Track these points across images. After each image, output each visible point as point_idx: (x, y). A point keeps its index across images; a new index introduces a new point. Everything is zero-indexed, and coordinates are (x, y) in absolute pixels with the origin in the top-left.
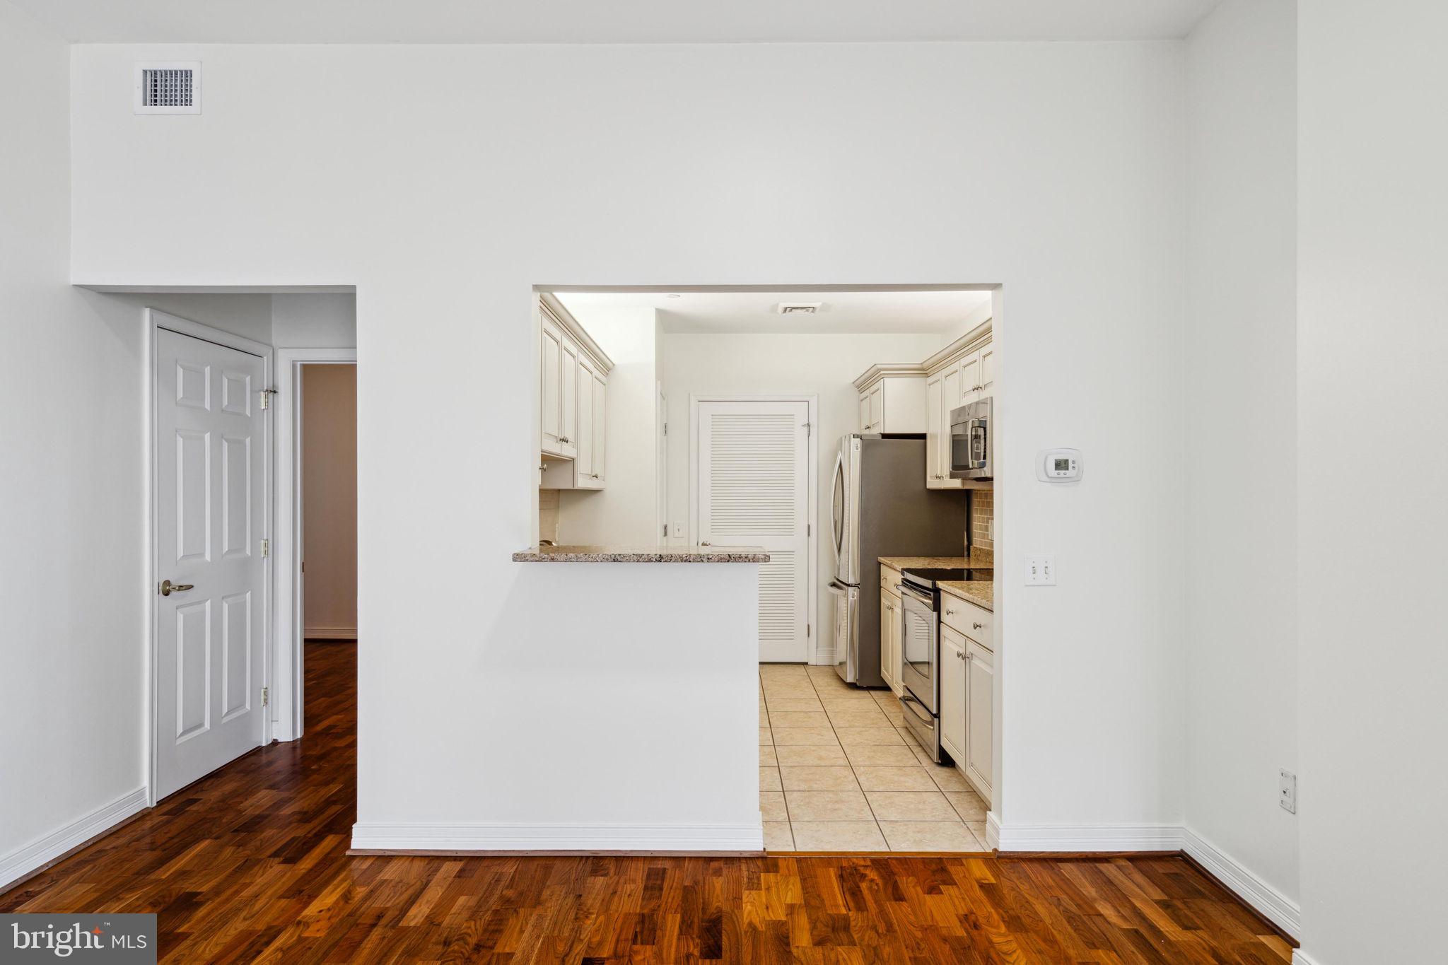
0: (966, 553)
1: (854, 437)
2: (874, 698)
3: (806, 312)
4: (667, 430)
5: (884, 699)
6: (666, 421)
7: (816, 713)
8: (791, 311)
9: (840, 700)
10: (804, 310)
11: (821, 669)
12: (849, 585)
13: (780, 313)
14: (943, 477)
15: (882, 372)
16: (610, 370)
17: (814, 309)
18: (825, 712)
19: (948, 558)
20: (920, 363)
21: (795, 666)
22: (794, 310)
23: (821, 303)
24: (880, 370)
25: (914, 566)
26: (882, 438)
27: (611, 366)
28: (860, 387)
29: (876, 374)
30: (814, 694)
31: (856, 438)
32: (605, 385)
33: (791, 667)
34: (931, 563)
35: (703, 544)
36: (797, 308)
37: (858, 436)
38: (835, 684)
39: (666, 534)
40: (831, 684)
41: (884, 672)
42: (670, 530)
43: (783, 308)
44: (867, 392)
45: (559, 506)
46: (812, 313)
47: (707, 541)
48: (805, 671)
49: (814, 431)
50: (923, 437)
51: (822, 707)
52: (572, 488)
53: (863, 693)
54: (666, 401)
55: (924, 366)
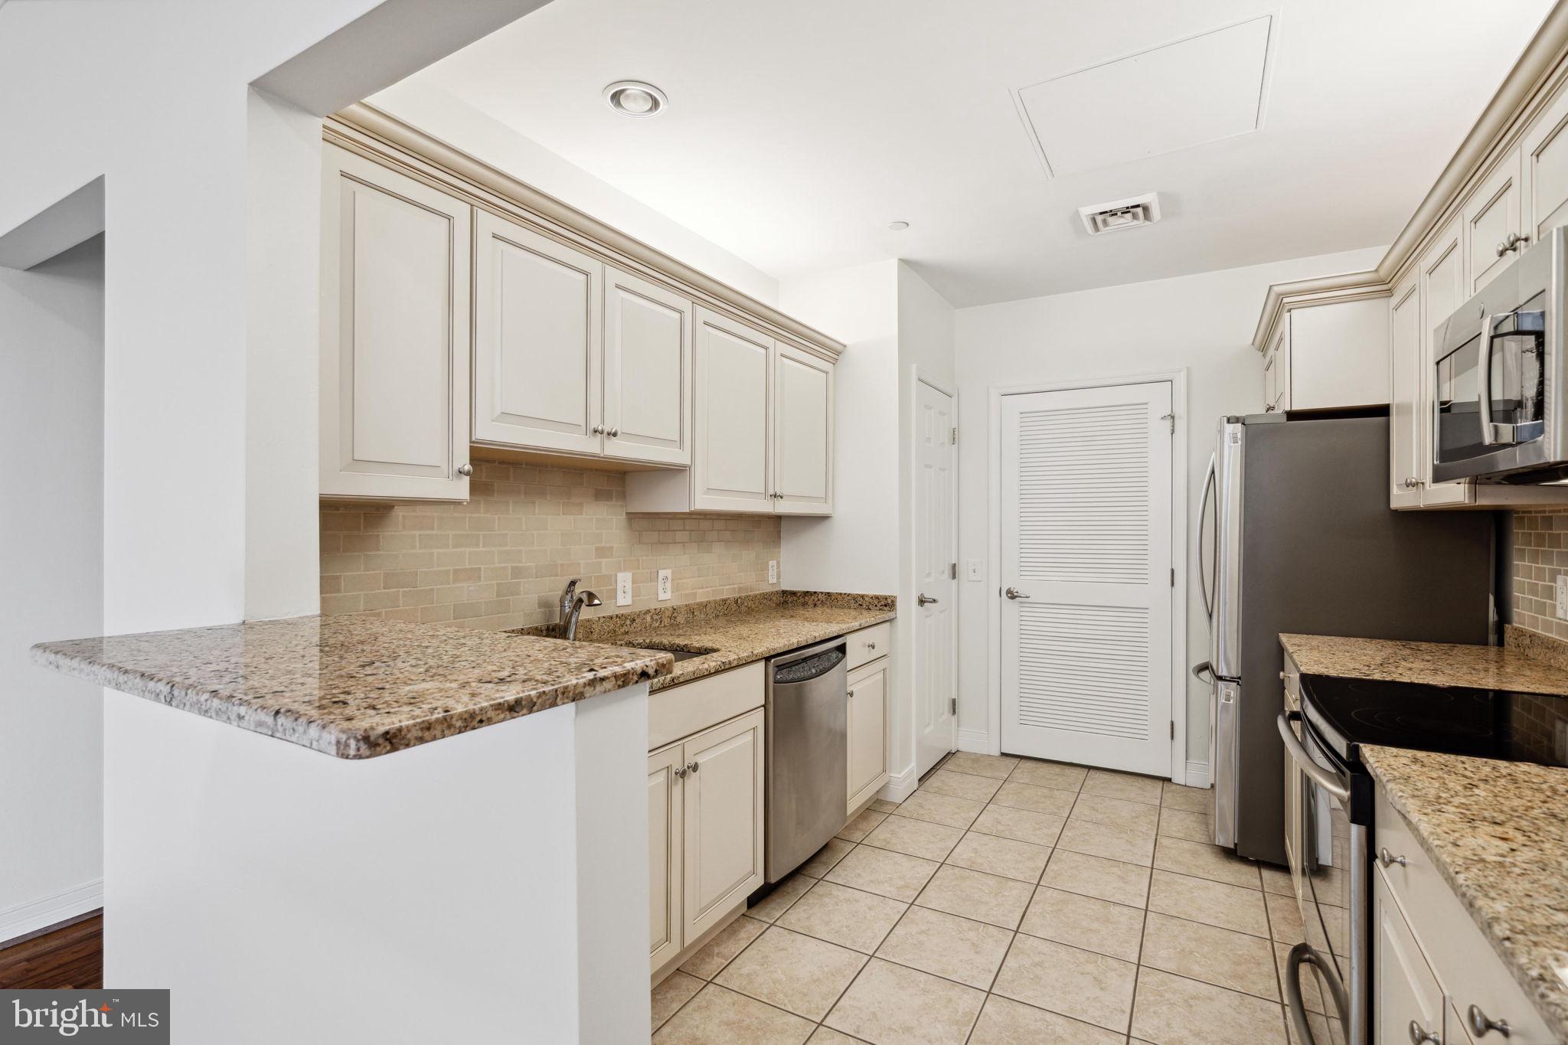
0: (1492, 638)
1: (1228, 422)
2: (1266, 890)
3: (1135, 222)
4: (956, 437)
5: (1285, 901)
6: (954, 425)
7: (1125, 910)
8: (1105, 222)
9: (1192, 882)
10: (1128, 216)
11: (1192, 794)
12: (1220, 678)
13: (1091, 233)
14: (1423, 483)
15: (1285, 300)
16: (838, 353)
17: (1146, 209)
18: (1146, 910)
19: (1446, 646)
20: (1373, 269)
21: (1148, 781)
22: (1110, 220)
23: (1155, 193)
24: (1281, 296)
25: (1340, 668)
26: (1288, 420)
27: (839, 347)
28: (1263, 348)
29: (1278, 308)
30: (1148, 856)
31: (1233, 423)
32: (827, 373)
33: (1140, 782)
34: (1391, 661)
35: (1009, 592)
36: (1113, 213)
37: (1237, 420)
38: (1199, 836)
39: (954, 577)
40: (1191, 836)
41: (1287, 841)
42: (962, 570)
43: (1089, 219)
44: (1271, 352)
45: (779, 537)
46: (1147, 223)
47: (1014, 588)
48: (1160, 795)
49: (1180, 425)
50: (1383, 411)
51: (1146, 895)
52: (688, 511)
53: (1247, 874)
54: (955, 399)
55: (1383, 273)
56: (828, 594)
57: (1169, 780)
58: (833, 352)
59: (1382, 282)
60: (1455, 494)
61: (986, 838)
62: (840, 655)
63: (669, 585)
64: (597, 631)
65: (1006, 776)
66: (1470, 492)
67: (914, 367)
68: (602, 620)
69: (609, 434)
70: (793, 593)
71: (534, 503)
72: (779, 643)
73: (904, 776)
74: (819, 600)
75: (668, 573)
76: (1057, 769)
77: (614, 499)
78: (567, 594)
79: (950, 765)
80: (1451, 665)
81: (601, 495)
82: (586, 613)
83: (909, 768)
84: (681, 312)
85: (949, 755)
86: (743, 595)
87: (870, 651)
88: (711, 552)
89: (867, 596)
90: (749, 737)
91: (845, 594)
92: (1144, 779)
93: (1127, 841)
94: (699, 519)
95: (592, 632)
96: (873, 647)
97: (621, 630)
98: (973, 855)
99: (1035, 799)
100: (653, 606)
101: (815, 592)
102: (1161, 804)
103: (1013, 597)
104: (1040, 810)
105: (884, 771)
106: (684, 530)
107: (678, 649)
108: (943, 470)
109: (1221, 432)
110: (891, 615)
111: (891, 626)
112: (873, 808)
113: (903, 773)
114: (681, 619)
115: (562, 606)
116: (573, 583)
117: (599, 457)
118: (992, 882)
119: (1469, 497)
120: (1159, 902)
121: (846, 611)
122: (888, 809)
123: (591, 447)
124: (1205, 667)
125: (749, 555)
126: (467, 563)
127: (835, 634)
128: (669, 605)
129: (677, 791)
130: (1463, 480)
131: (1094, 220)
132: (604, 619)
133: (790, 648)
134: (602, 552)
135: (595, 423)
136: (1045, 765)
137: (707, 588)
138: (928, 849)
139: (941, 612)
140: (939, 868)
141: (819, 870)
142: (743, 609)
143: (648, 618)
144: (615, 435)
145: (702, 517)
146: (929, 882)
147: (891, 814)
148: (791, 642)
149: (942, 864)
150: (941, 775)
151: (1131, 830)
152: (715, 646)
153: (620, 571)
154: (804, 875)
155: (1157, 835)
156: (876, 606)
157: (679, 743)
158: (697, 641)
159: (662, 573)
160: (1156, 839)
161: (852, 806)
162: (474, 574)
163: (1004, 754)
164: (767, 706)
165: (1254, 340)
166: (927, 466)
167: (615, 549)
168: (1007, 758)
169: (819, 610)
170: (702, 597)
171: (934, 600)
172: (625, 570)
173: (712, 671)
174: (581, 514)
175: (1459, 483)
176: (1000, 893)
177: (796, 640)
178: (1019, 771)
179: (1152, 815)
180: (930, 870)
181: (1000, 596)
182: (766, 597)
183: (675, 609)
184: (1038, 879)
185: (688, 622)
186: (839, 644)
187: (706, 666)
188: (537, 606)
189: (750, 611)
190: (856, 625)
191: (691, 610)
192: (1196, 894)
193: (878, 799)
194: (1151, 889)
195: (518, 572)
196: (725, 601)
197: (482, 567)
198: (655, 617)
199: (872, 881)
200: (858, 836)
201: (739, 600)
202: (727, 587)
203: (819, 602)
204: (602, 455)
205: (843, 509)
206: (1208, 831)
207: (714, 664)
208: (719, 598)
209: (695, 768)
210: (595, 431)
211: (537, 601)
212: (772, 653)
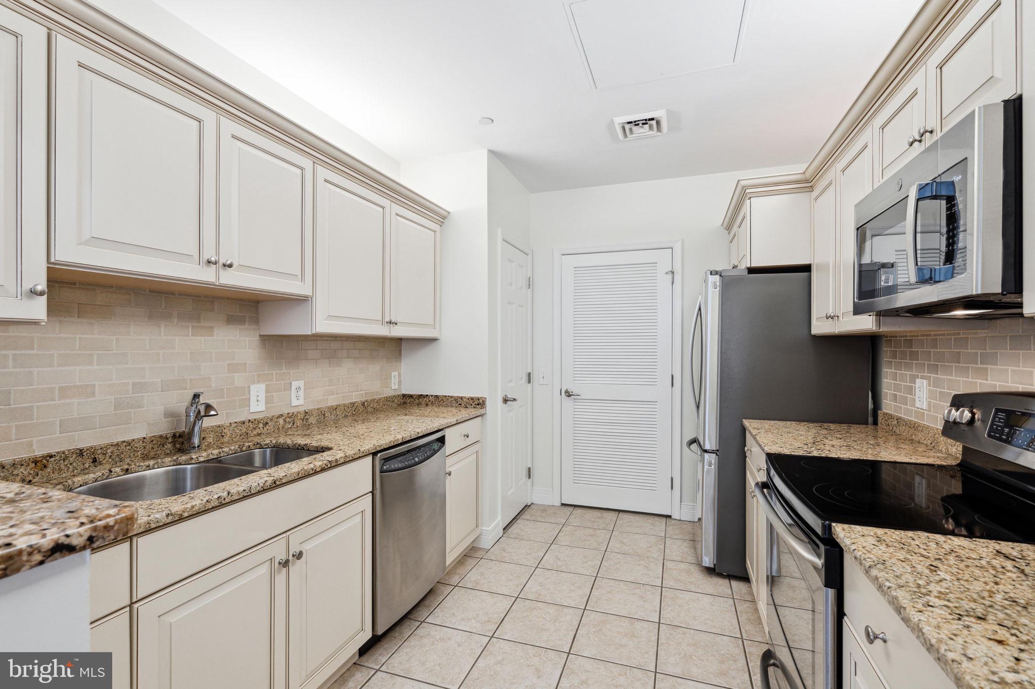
0: (870, 420)
1: (711, 274)
2: (735, 598)
3: (651, 132)
4: (531, 283)
5: (748, 604)
6: (530, 275)
7: (645, 624)
8: (631, 129)
9: (688, 596)
10: (646, 126)
11: (684, 526)
12: (706, 451)
13: (622, 139)
14: (838, 317)
15: (748, 191)
16: (444, 218)
17: (658, 123)
18: (659, 623)
19: (844, 426)
20: (802, 172)
21: (657, 519)
22: (635, 129)
23: (665, 110)
24: (745, 188)
25: (790, 447)
26: (748, 274)
27: (445, 214)
28: (729, 228)
29: (742, 196)
30: (659, 578)
31: (714, 275)
32: (435, 232)
33: (652, 519)
34: (819, 440)
35: (567, 392)
36: (636, 123)
37: (716, 273)
38: (691, 559)
39: (529, 382)
40: (686, 558)
41: (748, 562)
42: (534, 377)
43: (621, 127)
44: (735, 228)
45: (400, 355)
46: (659, 134)
47: (570, 389)
48: (664, 528)
49: (678, 278)
50: (807, 268)
51: (659, 610)
52: (310, 334)
53: (721, 585)
54: (530, 257)
55: (808, 175)
56: (437, 396)
57: (670, 517)
58: (440, 217)
59: (807, 181)
60: (866, 323)
61: (550, 573)
62: (440, 444)
63: (301, 393)
64: (229, 434)
65: (565, 521)
66: (876, 322)
67: (499, 231)
68: (233, 425)
69: (224, 265)
70: (411, 396)
71: (159, 327)
72: (385, 440)
73: (492, 528)
74: (429, 401)
75: (301, 383)
76: (597, 513)
77: (247, 323)
78: (192, 406)
79: (526, 515)
80: (855, 441)
81: (231, 320)
82: (207, 422)
83: (497, 521)
84: (302, 169)
85: (527, 507)
86: (369, 399)
87: (465, 439)
88: (341, 367)
89: (465, 398)
90: (358, 519)
91: (449, 396)
92: (655, 517)
93: (644, 566)
94: (330, 340)
95: (223, 436)
96: (468, 437)
97: (254, 432)
98: (540, 588)
99: (584, 538)
100: (285, 411)
101: (427, 395)
102: (665, 535)
103: (569, 396)
104: (587, 547)
105: (477, 526)
106: (316, 349)
107: (300, 448)
108: (520, 306)
109: (706, 281)
110: (482, 411)
111: (482, 419)
112: (468, 555)
113: (490, 528)
114: (312, 420)
115: (188, 416)
116: (196, 396)
117: (214, 285)
118: (552, 610)
119: (876, 325)
120: (667, 615)
121: (449, 409)
122: (479, 554)
123: (206, 276)
124: (694, 441)
125: (375, 368)
126: (77, 380)
127: (436, 429)
128: (302, 409)
129: (281, 578)
130: (871, 314)
131: (624, 128)
132: (236, 424)
133: (395, 443)
134: (233, 368)
135: (211, 255)
136: (590, 511)
137: (337, 394)
138: (507, 586)
139: (520, 407)
140: (514, 602)
141: (422, 613)
142: (370, 409)
143: (281, 421)
144: (230, 266)
145: (333, 339)
146: (506, 615)
147: (482, 558)
148: (396, 439)
149: (517, 598)
150: (520, 523)
151: (647, 557)
152: (330, 445)
153: (254, 383)
154: (410, 619)
155: (664, 559)
156: (471, 405)
157: (284, 535)
158: (313, 442)
159: (295, 384)
160: (663, 563)
161: (450, 559)
162: (87, 391)
163: (563, 505)
164: (375, 492)
165: (723, 222)
166: (509, 303)
167: (248, 366)
168: (565, 507)
169: (429, 409)
170: (332, 401)
171: (515, 399)
172: (258, 382)
173: (317, 470)
174: (212, 335)
175: (870, 315)
176: (558, 619)
177: (401, 437)
178: (572, 517)
179: (660, 544)
180: (507, 603)
181: (561, 394)
182: (389, 400)
183: (306, 413)
184: (585, 605)
185: (319, 422)
186: (439, 436)
187: (312, 466)
188: (162, 417)
189: (375, 410)
190: (453, 420)
191: (322, 413)
192: (691, 605)
193: (473, 547)
194: (662, 604)
195: (139, 387)
196: (353, 404)
197: (97, 383)
198: (288, 420)
199: (462, 619)
200: (455, 580)
201: (366, 403)
202: (355, 393)
203: (430, 403)
204: (217, 284)
205: (447, 333)
206: (696, 554)
207: (320, 463)
208: (347, 402)
209: (299, 556)
210: (209, 262)
211: (163, 412)
212: (378, 449)
